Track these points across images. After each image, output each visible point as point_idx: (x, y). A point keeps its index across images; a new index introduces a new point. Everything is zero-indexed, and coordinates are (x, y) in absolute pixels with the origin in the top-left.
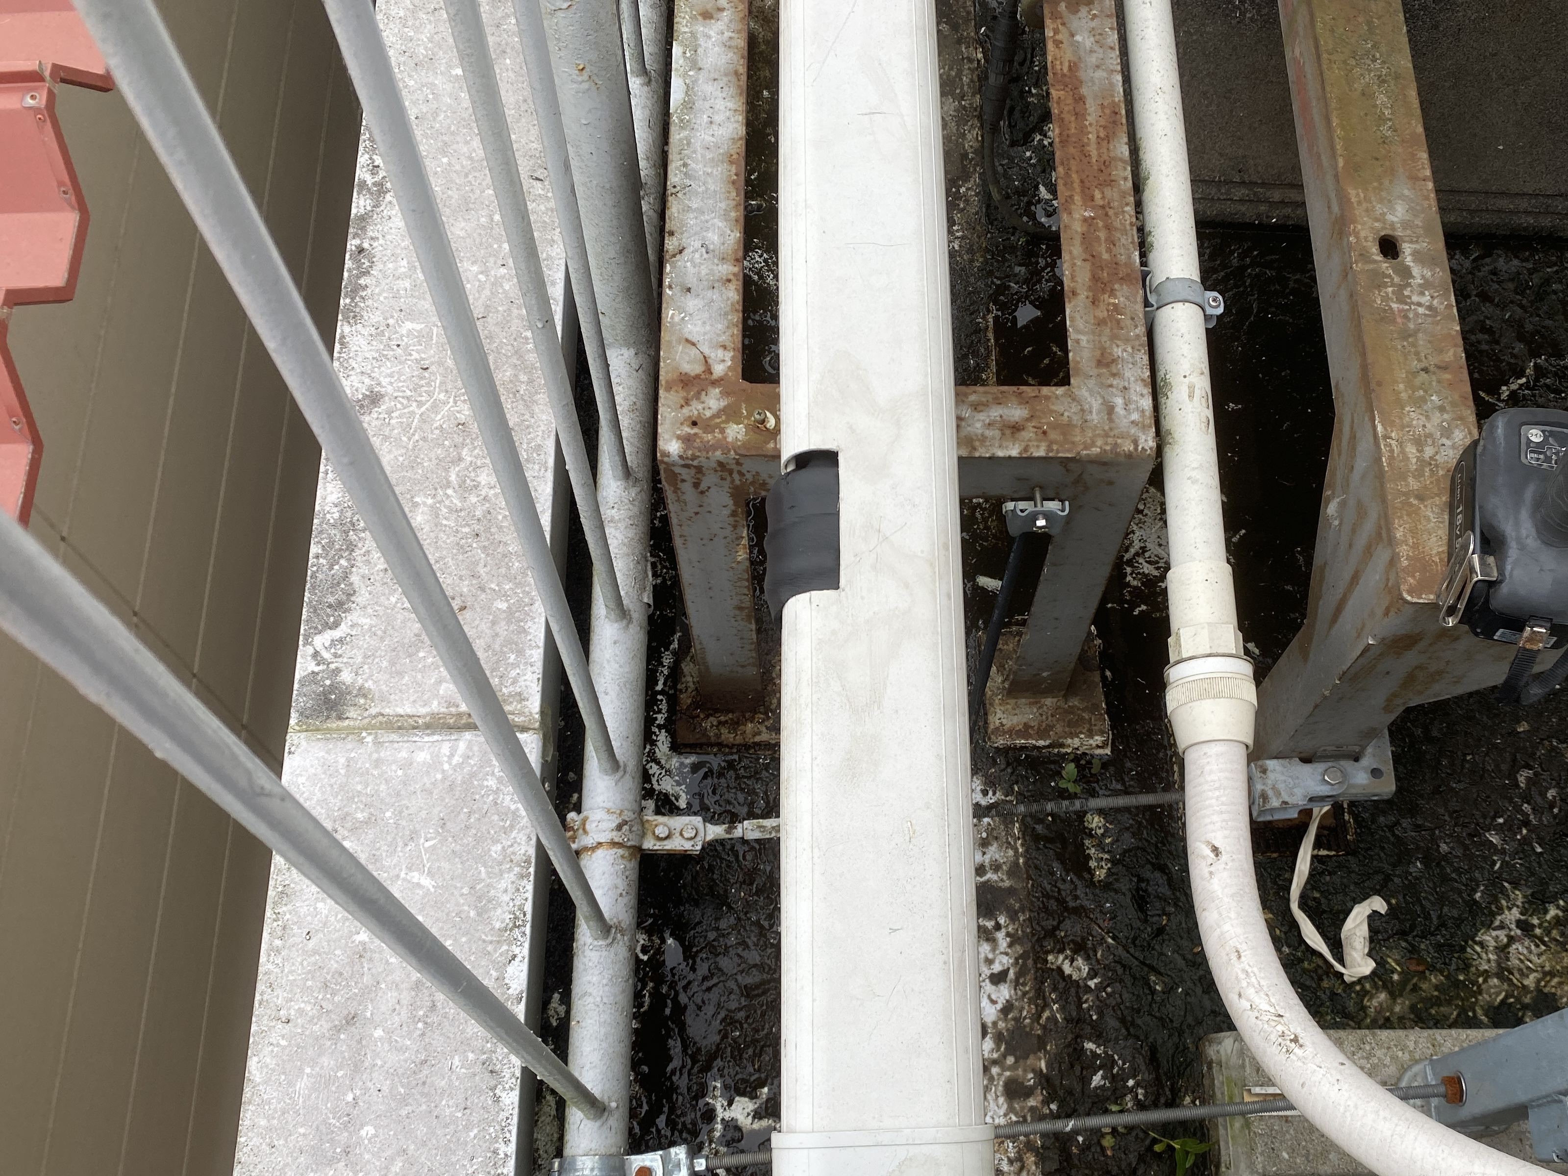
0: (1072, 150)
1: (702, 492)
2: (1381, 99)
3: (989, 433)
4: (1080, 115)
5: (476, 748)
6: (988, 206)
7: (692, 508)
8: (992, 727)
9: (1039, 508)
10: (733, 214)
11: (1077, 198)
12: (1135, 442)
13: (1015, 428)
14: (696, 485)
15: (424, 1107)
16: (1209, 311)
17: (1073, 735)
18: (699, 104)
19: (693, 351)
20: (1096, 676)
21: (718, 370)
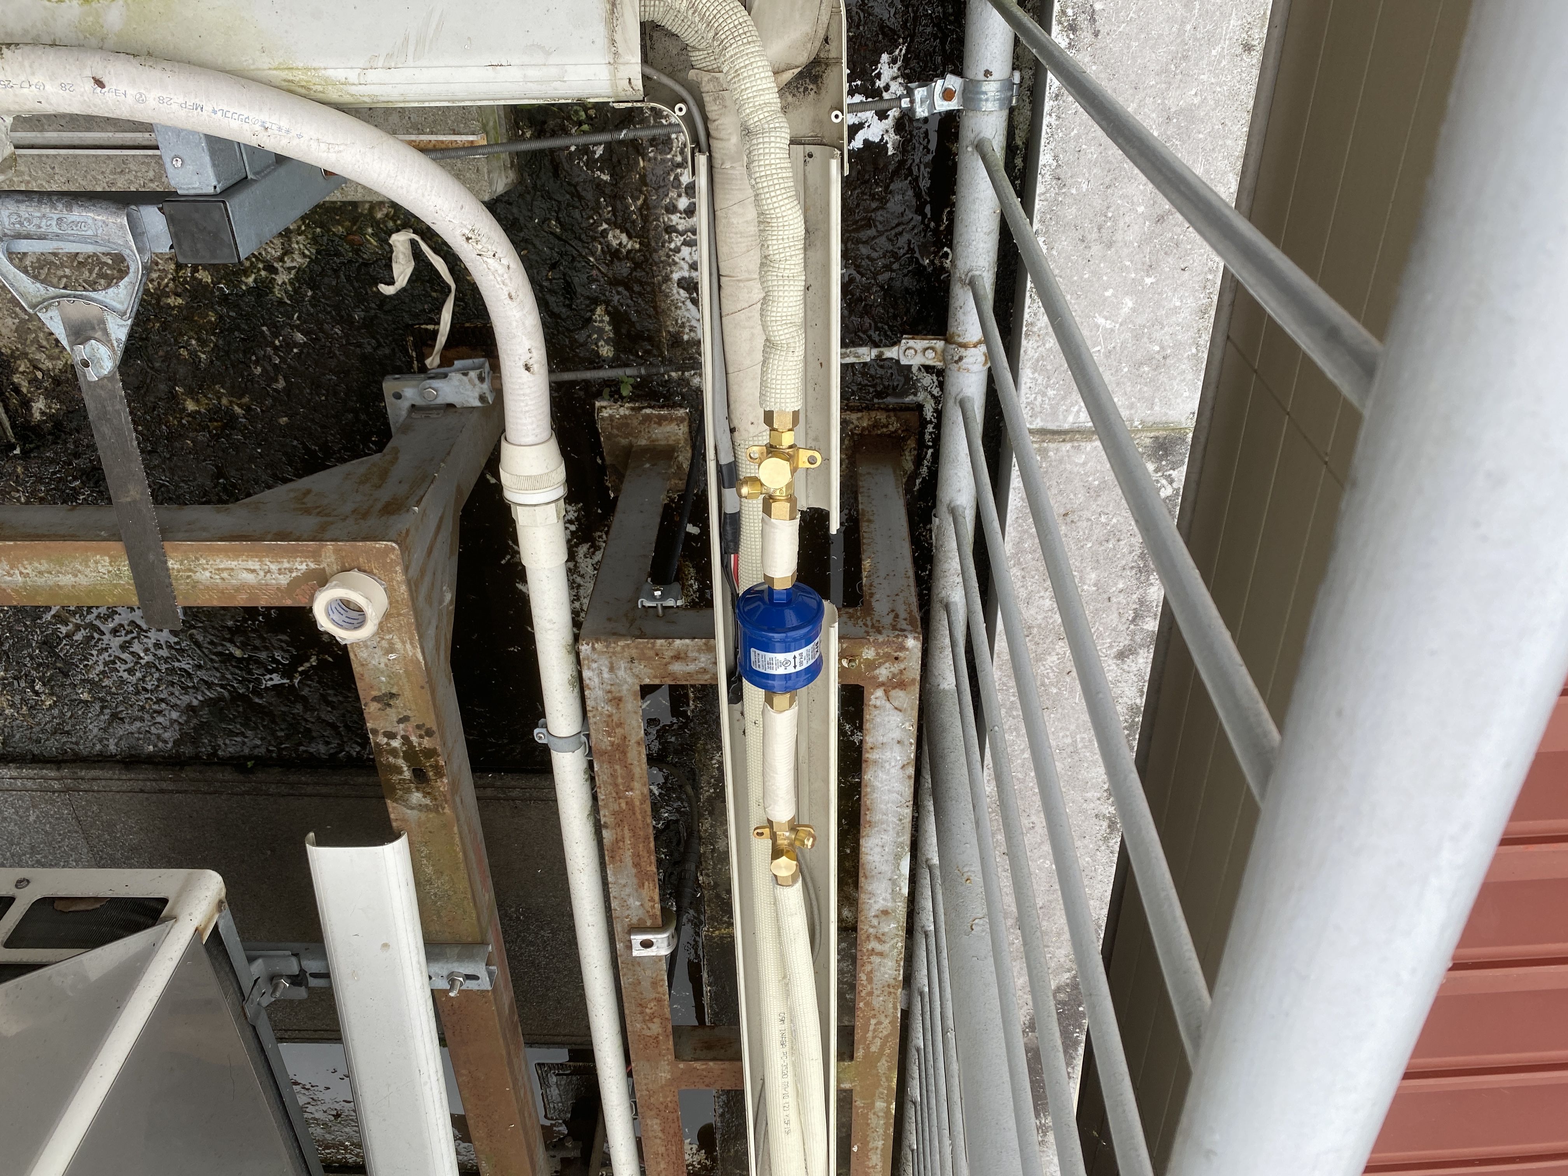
0: (641, 833)
1: (893, 611)
3: (695, 654)
4: (636, 855)
5: (1061, 417)
6: (694, 780)
7: (900, 600)
8: (686, 423)
9: (659, 603)
10: (869, 790)
11: (638, 803)
12: (593, 648)
13: (677, 657)
14: (897, 616)
16: (544, 730)
17: (625, 417)
18: (891, 858)
19: (896, 704)
20: (609, 460)
21: (880, 693)
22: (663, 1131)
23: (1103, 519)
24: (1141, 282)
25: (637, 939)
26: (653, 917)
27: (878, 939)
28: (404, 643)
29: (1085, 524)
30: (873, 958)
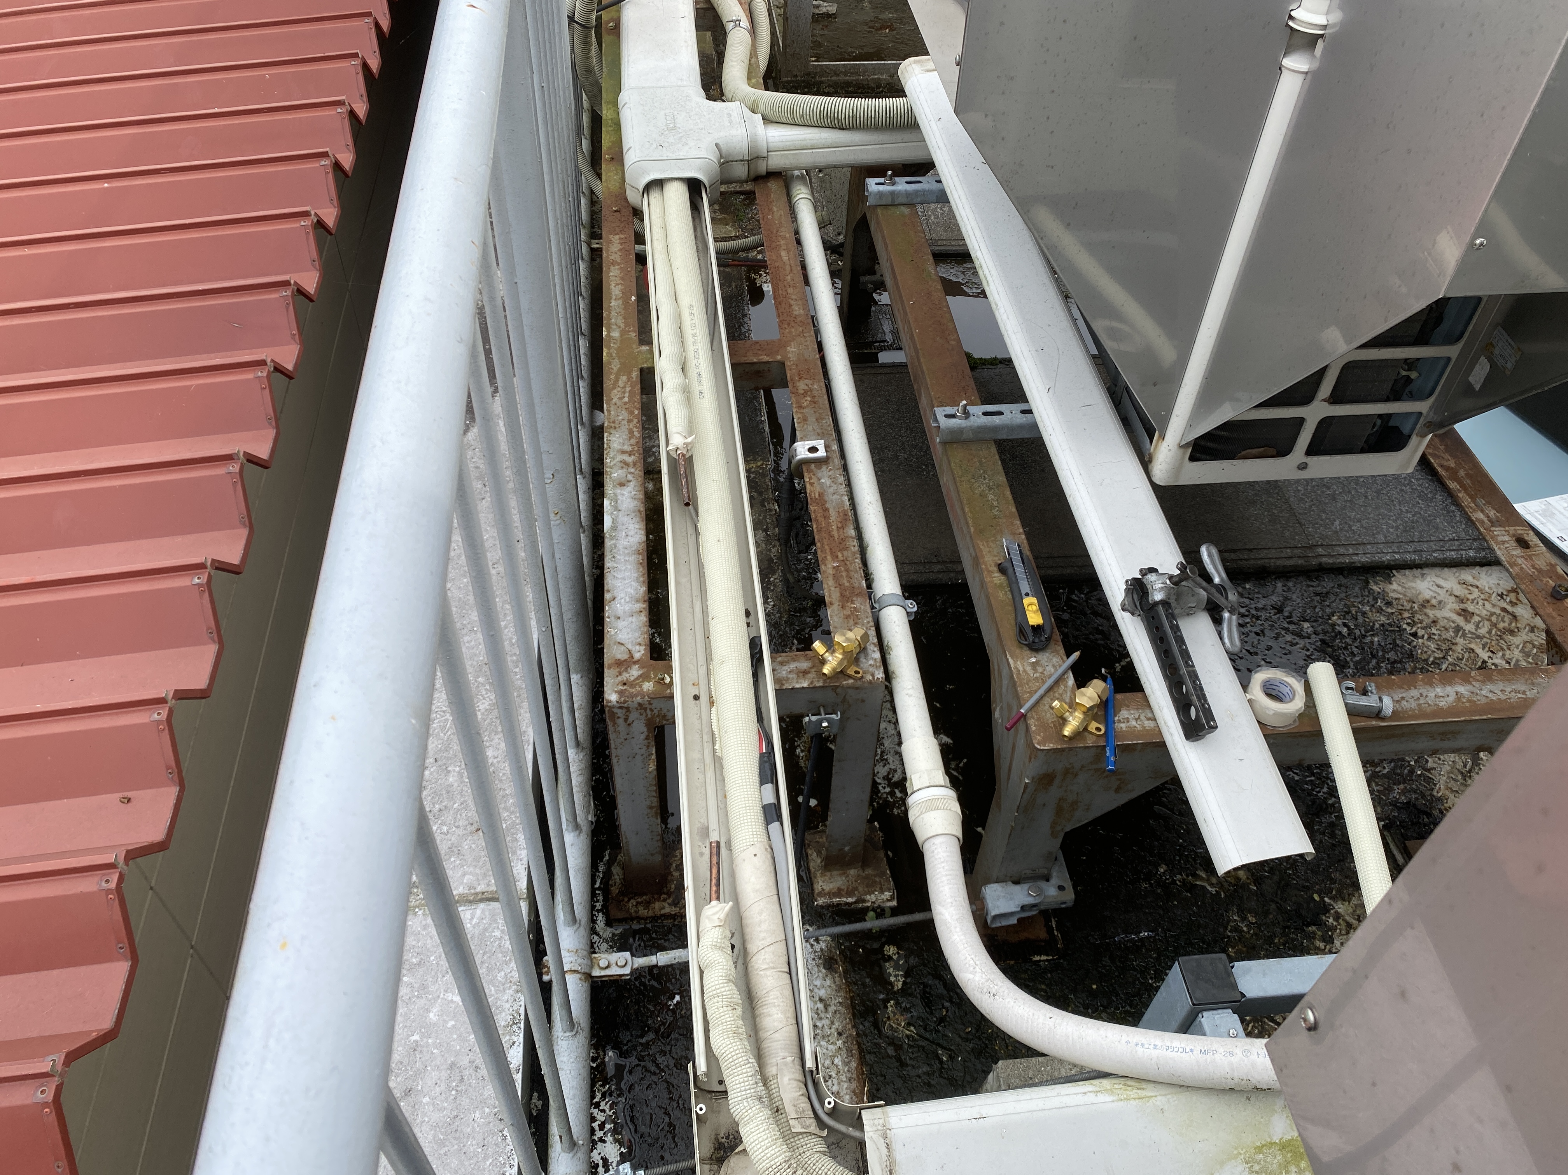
0: (824, 535)
1: (629, 725)
2: (991, 497)
3: (790, 676)
4: (826, 517)
5: (487, 913)
6: (788, 587)
7: (623, 735)
8: (816, 891)
9: (823, 716)
11: (829, 557)
12: (873, 675)
13: (805, 673)
14: (626, 720)
15: (456, 1147)
16: (909, 610)
17: (870, 893)
18: (620, 527)
19: (623, 648)
20: (882, 854)
21: (637, 656)
22: (790, 305)
23: (445, 829)
24: (423, 1036)
25: (821, 453)
26: (809, 471)
27: (626, 464)
28: (1025, 671)
29: (461, 823)
30: (630, 449)
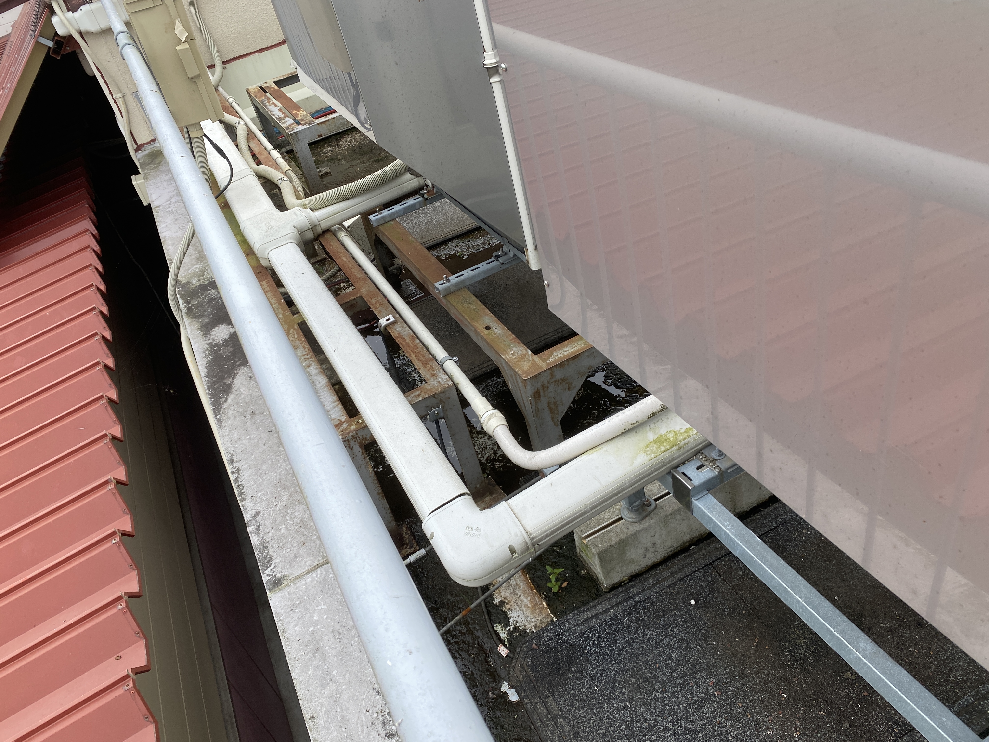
2: (472, 306)
3: (413, 399)
4: (405, 341)
9: (434, 410)
12: (448, 385)
13: (419, 395)
16: (455, 361)
19: (336, 420)
20: (497, 487)
21: (343, 420)
22: (355, 275)
25: (392, 319)
26: (390, 329)
27: (308, 359)
28: (510, 357)
29: (295, 545)
30: (306, 353)
